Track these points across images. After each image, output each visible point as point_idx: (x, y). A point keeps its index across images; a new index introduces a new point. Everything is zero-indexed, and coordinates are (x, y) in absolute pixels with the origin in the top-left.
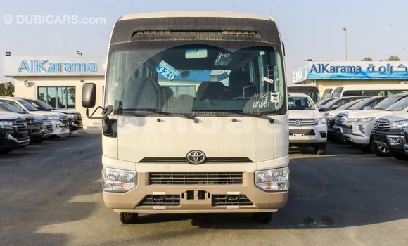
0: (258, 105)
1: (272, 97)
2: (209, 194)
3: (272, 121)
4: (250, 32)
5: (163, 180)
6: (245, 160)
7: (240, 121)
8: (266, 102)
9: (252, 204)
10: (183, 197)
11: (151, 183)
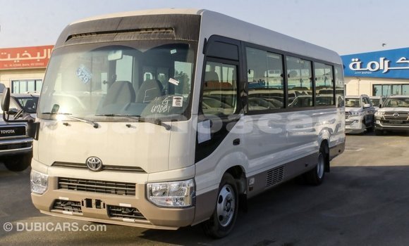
0: (156, 109)
1: (174, 101)
2: (104, 204)
3: (169, 128)
4: (166, 29)
5: (69, 185)
6: (138, 170)
7: (135, 127)
8: (166, 107)
9: (145, 219)
10: (83, 205)
11: (60, 187)
